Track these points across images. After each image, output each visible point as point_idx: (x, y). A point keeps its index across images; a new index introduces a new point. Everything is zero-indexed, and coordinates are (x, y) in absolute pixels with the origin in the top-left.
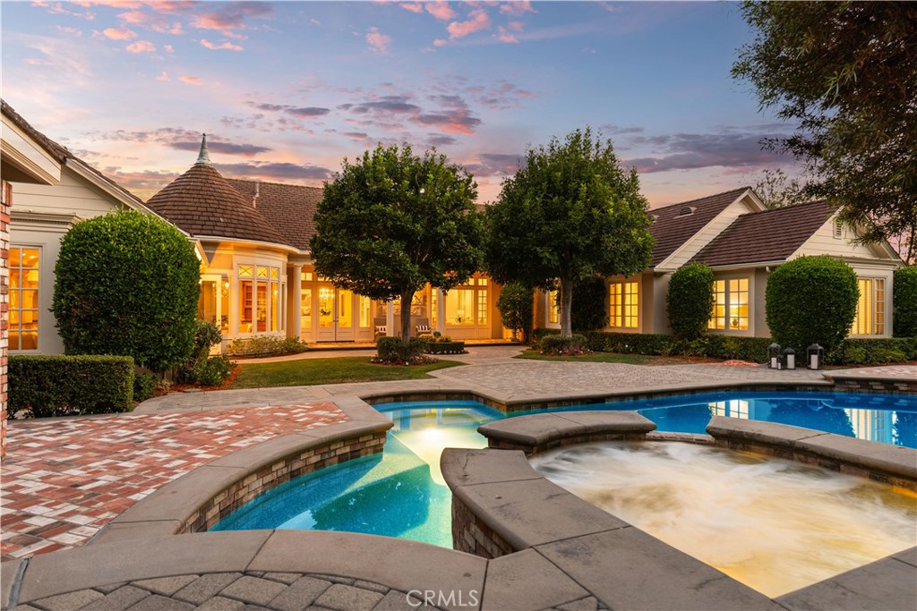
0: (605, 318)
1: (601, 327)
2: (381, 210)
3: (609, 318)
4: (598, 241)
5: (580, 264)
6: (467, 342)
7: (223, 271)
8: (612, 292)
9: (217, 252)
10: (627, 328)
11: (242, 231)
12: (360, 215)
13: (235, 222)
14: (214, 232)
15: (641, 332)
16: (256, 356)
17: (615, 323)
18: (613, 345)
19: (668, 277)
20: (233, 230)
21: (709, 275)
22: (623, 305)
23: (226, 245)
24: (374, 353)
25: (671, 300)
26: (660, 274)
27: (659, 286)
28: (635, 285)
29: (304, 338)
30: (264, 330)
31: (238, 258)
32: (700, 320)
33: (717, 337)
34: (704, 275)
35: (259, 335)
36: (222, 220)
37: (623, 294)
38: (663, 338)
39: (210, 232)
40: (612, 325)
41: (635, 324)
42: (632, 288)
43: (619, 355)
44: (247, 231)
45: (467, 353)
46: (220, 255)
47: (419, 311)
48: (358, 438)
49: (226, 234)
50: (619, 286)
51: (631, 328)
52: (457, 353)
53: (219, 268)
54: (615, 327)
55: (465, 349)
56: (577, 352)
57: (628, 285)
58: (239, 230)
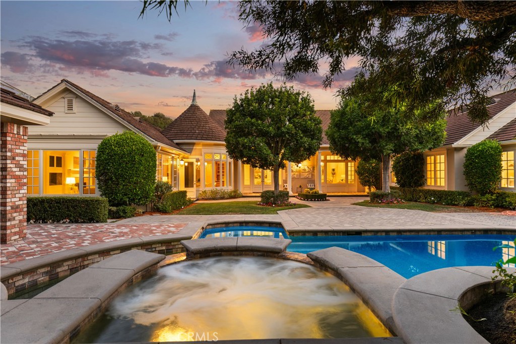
0: (424, 179)
1: (421, 185)
2: (250, 121)
3: (426, 180)
4: (395, 129)
5: (384, 144)
6: (328, 194)
7: (197, 157)
8: (429, 161)
9: (194, 147)
10: (438, 186)
11: (206, 136)
12: (240, 125)
13: (203, 132)
14: (192, 138)
15: (446, 190)
16: (214, 199)
17: (431, 183)
18: (426, 198)
19: (465, 151)
20: (201, 136)
21: (497, 148)
22: (435, 171)
23: (199, 144)
24: (259, 199)
25: (466, 166)
26: (460, 149)
27: (459, 157)
28: (443, 157)
29: (242, 190)
30: (219, 186)
31: (204, 150)
32: (490, 181)
33: (505, 194)
34: (492, 148)
35: (215, 188)
36: (197, 131)
37: (435, 163)
38: (460, 194)
39: (190, 138)
40: (429, 184)
41: (443, 184)
42: (442, 158)
43: (428, 205)
44: (209, 136)
45: (329, 200)
46: (196, 149)
47: (310, 175)
48: (171, 243)
49: (198, 138)
50: (433, 158)
51: (440, 186)
52: (321, 201)
53: (195, 155)
54: (431, 186)
55: (327, 198)
56: (392, 202)
57: (438, 157)
58: (204, 136)
